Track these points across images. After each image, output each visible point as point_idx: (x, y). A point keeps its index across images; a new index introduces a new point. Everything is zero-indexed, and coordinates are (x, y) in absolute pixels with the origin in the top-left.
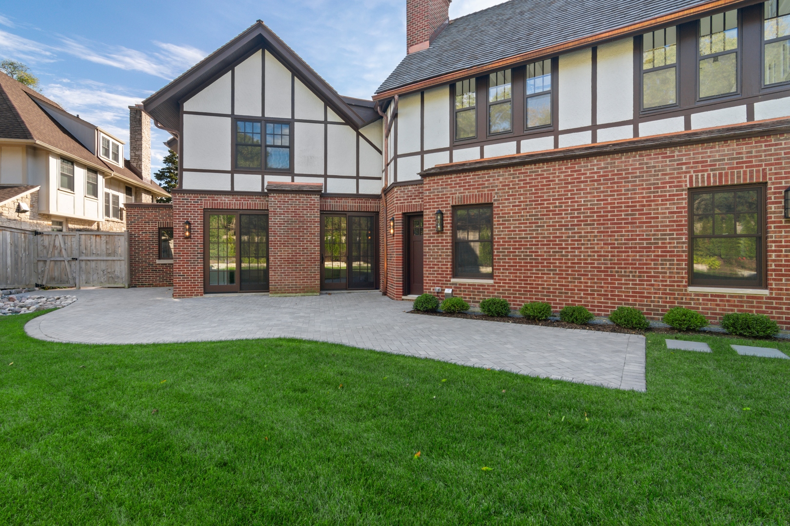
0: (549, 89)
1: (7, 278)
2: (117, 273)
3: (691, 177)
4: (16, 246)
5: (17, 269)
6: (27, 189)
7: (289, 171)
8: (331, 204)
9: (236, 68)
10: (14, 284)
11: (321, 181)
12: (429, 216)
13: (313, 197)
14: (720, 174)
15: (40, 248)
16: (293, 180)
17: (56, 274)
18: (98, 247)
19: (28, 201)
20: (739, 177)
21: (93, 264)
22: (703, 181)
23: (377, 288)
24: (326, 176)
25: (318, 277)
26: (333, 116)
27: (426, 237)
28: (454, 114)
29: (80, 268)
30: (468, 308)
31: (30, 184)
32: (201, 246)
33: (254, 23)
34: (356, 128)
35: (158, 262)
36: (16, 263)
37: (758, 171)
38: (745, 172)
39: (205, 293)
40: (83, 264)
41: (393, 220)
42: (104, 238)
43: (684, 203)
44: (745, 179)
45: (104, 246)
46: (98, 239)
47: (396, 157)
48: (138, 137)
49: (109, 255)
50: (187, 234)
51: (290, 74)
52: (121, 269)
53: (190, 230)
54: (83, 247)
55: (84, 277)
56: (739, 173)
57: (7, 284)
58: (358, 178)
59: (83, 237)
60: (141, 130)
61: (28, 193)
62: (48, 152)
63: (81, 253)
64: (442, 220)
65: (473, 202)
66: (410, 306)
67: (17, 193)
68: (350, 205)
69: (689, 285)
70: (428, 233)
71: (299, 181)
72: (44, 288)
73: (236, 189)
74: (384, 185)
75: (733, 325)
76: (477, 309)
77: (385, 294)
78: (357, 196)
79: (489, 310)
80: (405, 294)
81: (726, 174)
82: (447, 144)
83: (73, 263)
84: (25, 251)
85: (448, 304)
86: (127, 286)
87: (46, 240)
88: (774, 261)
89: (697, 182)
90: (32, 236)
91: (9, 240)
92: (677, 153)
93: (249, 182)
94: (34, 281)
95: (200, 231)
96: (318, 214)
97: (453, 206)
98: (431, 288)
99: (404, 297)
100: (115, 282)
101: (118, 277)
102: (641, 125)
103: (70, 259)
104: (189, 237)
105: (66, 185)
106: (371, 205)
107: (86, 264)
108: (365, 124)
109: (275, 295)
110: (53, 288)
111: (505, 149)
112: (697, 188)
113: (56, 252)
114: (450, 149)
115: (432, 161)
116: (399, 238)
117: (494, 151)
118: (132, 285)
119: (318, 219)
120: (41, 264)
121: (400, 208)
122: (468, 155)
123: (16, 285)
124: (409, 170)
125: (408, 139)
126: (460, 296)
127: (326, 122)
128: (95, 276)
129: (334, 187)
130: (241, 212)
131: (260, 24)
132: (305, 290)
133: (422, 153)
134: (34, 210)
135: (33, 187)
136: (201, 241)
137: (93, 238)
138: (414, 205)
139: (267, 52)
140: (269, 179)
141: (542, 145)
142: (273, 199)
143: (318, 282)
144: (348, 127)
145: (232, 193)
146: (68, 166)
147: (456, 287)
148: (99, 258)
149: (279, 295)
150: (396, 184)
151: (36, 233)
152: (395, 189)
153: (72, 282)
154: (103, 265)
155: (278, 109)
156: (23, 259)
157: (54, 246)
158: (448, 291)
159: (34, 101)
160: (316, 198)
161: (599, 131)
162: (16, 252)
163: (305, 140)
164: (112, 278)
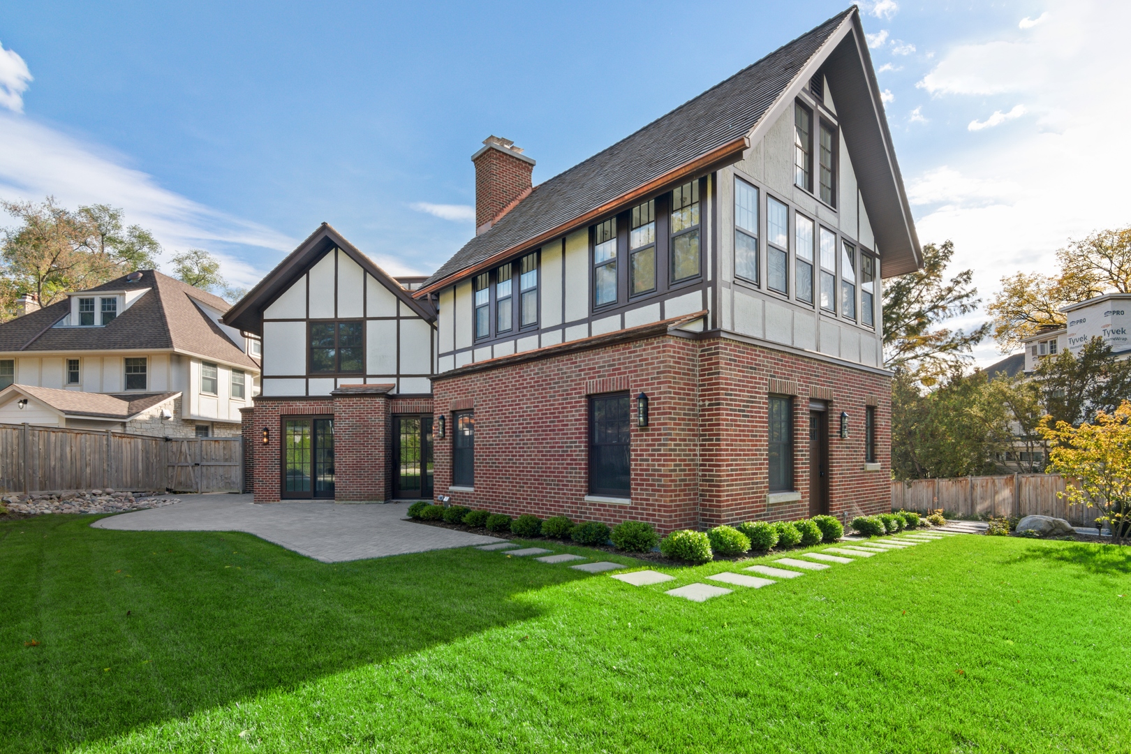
0: (535, 285)
1: (138, 482)
2: (233, 479)
4: (147, 452)
5: (148, 473)
6: (169, 395)
7: (361, 372)
8: (402, 406)
9: (310, 271)
10: (145, 487)
11: (393, 381)
12: (436, 421)
13: (377, 400)
15: (170, 454)
16: (365, 382)
17: (183, 479)
18: (217, 453)
19: (172, 408)
20: (613, 384)
21: (213, 469)
24: (398, 376)
25: (383, 484)
26: (405, 311)
27: (434, 443)
29: (202, 473)
31: (174, 390)
32: (277, 452)
33: (320, 226)
34: (429, 320)
36: (147, 469)
37: (624, 378)
39: (282, 499)
40: (204, 469)
42: (221, 443)
43: (583, 411)
44: (617, 386)
45: (222, 452)
46: (217, 444)
49: (226, 460)
50: (265, 440)
52: (236, 474)
53: (267, 436)
54: (204, 453)
55: (205, 482)
56: (613, 380)
57: (138, 487)
59: (204, 442)
61: (171, 400)
62: (190, 358)
63: (202, 458)
64: (444, 426)
65: (462, 407)
66: (407, 514)
67: (160, 400)
68: (423, 406)
69: (587, 494)
70: (436, 438)
71: (370, 381)
72: (175, 493)
73: (311, 394)
78: (431, 396)
81: (607, 381)
82: (471, 343)
83: (196, 468)
84: (156, 457)
86: (241, 492)
87: (174, 446)
90: (163, 443)
91: (140, 447)
92: (579, 359)
93: (323, 386)
94: (165, 485)
95: (278, 438)
96: (383, 418)
97: (452, 412)
98: (437, 498)
100: (232, 488)
101: (234, 483)
102: (593, 323)
103: (193, 464)
104: (267, 444)
105: (210, 389)
107: (207, 469)
109: (341, 502)
110: (185, 493)
111: (507, 349)
112: (592, 395)
113: (183, 458)
114: (473, 348)
115: (461, 362)
117: (500, 351)
118: (244, 491)
119: (383, 423)
120: (170, 469)
122: (483, 355)
123: (147, 489)
126: (451, 503)
127: (398, 318)
128: (215, 481)
129: (407, 387)
130: (315, 417)
131: (324, 226)
132: (370, 498)
133: (455, 352)
134: (177, 416)
135: (174, 394)
136: (278, 447)
137: (213, 443)
139: (339, 252)
140: (343, 382)
141: (531, 344)
142: (339, 403)
143: (382, 490)
144: (422, 321)
145: (307, 398)
146: (210, 370)
147: (450, 495)
148: (217, 463)
149: (344, 502)
151: (167, 440)
153: (195, 487)
154: (221, 471)
155: (351, 310)
156: (155, 464)
157: (181, 452)
158: (446, 499)
159: (192, 302)
160: (380, 401)
161: (567, 330)
162: (148, 458)
163: (378, 339)
164: (228, 483)
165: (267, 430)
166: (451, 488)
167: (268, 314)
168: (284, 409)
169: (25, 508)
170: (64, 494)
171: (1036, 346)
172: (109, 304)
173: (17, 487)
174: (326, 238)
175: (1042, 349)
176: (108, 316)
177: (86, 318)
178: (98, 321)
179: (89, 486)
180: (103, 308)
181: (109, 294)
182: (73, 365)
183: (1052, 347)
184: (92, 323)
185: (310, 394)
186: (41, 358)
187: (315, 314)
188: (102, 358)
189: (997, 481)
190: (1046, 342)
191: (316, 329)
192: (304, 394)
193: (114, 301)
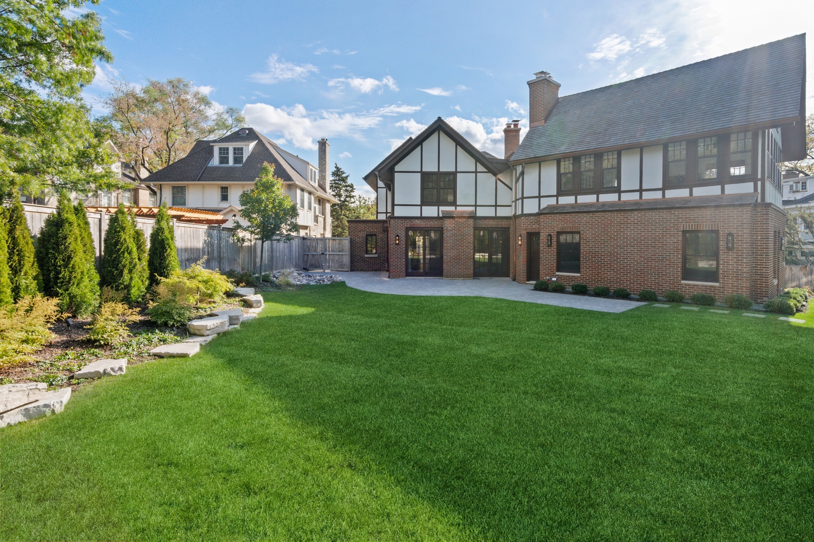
0: (616, 166)
2: (344, 262)
3: (683, 225)
7: (454, 203)
8: (480, 223)
11: (473, 209)
12: (543, 237)
13: (469, 220)
14: (697, 225)
15: (305, 247)
17: (313, 262)
18: (334, 247)
20: (706, 227)
21: (332, 257)
22: (689, 228)
23: (508, 276)
24: (476, 206)
25: (472, 268)
26: (480, 168)
27: (541, 248)
28: (559, 175)
29: (326, 259)
30: (564, 288)
32: (404, 249)
33: (436, 119)
34: (495, 174)
35: (366, 256)
37: (715, 224)
38: (709, 224)
39: (406, 276)
41: (521, 236)
42: (337, 241)
43: (680, 238)
44: (709, 228)
45: (337, 246)
46: (334, 241)
47: (523, 198)
48: (324, 162)
49: (340, 251)
50: (397, 242)
51: (454, 144)
52: (346, 259)
53: (398, 240)
54: (327, 246)
55: (327, 265)
56: (706, 225)
58: (496, 206)
60: (325, 157)
63: (326, 250)
64: (551, 239)
65: (569, 230)
66: (532, 287)
68: (491, 223)
69: (683, 280)
70: (543, 246)
71: (459, 208)
74: (513, 213)
75: (693, 299)
76: (570, 290)
77: (514, 280)
78: (496, 218)
79: (576, 290)
80: (528, 280)
81: (700, 225)
82: (555, 193)
83: (322, 256)
85: (553, 286)
86: (349, 270)
87: (308, 242)
88: (721, 269)
89: (686, 228)
90: (301, 240)
92: (677, 212)
93: (431, 211)
94: (303, 266)
95: (404, 240)
96: (472, 231)
97: (557, 232)
98: (544, 277)
99: (527, 282)
100: (343, 268)
101: (345, 265)
102: (666, 191)
103: (320, 254)
104: (398, 244)
105: (302, 205)
106: (504, 224)
107: (328, 257)
108: (501, 172)
109: (447, 279)
111: (590, 199)
112: (686, 231)
113: (313, 250)
114: (557, 196)
115: (545, 203)
116: (524, 247)
117: (583, 199)
118: (352, 270)
119: (472, 233)
120: (306, 257)
121: (525, 229)
122: (567, 200)
124: (531, 207)
125: (530, 188)
126: (561, 282)
127: (476, 172)
128: (333, 264)
129: (481, 212)
130: (424, 229)
132: (465, 276)
133: (539, 197)
136: (404, 246)
137: (332, 241)
138: (534, 228)
139: (441, 132)
140: (442, 208)
141: (612, 198)
142: (445, 222)
143: (472, 272)
144: (490, 174)
145: (421, 218)
147: (559, 277)
148: (335, 253)
149: (449, 279)
150: (523, 215)
151: (303, 238)
152: (523, 218)
153: (321, 267)
154: (337, 258)
155: (447, 167)
157: (312, 246)
158: (554, 279)
159: (274, 148)
160: (471, 221)
161: (643, 193)
163: (464, 184)
164: (342, 265)
165: (398, 236)
166: (557, 273)
167: (397, 168)
168: (408, 224)
171: (792, 185)
172: (238, 152)
174: (439, 125)
175: (797, 187)
176: (237, 160)
177: (224, 159)
178: (231, 162)
180: (235, 153)
181: (238, 145)
182: (223, 191)
183: (803, 186)
184: (227, 163)
185: (423, 216)
186: (203, 186)
187: (426, 169)
188: (243, 186)
189: (793, 268)
190: (799, 183)
191: (426, 177)
192: (420, 216)
193: (242, 149)
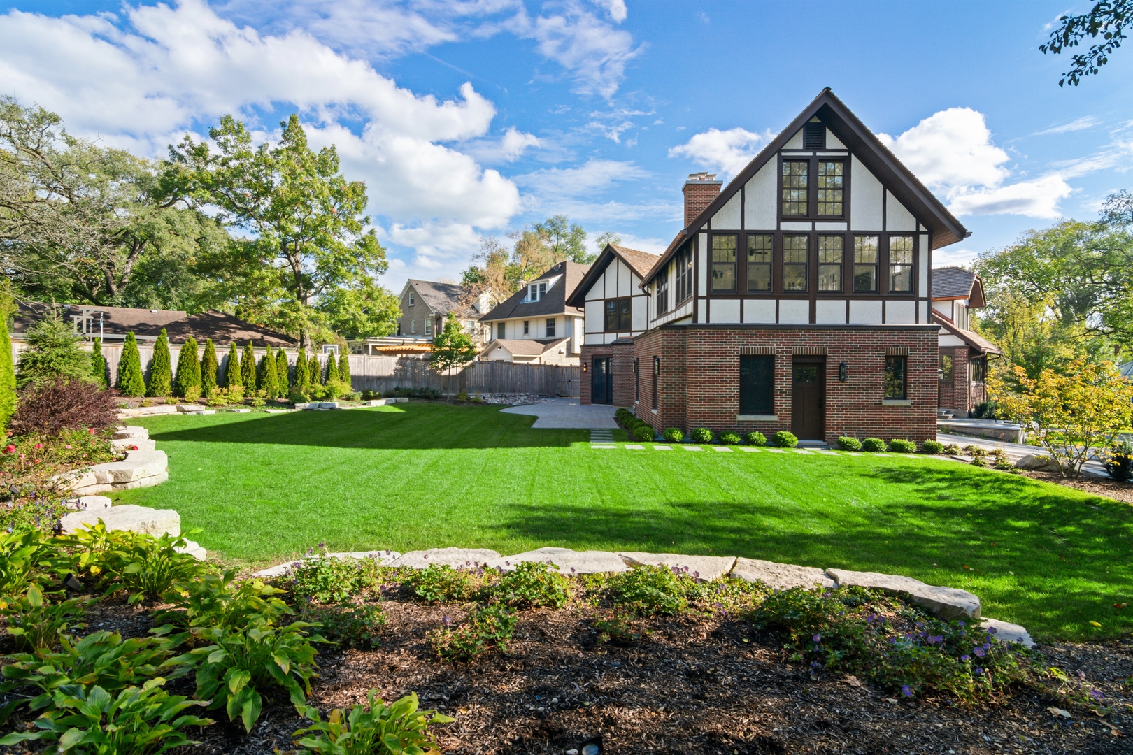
1: (540, 390)
4: (547, 374)
5: (547, 386)
6: (564, 340)
7: (629, 329)
9: (606, 270)
15: (558, 375)
16: (630, 335)
19: (565, 347)
29: (572, 386)
32: (590, 376)
36: (547, 383)
40: (573, 384)
53: (586, 367)
54: (572, 375)
55: (573, 391)
57: (542, 393)
59: (573, 368)
61: (564, 342)
63: (572, 378)
67: (560, 342)
71: (633, 334)
84: (551, 376)
87: (560, 370)
90: (555, 368)
93: (611, 338)
94: (556, 392)
95: (590, 368)
103: (568, 381)
104: (586, 371)
123: (547, 394)
130: (607, 356)
131: (609, 245)
134: (568, 351)
135: (566, 339)
136: (590, 373)
140: (620, 335)
142: (615, 348)
145: (603, 345)
151: (557, 367)
155: (624, 293)
156: (551, 380)
157: (563, 373)
162: (547, 377)
163: (638, 308)
165: (586, 364)
168: (594, 352)
169: (490, 401)
170: (507, 394)
172: (543, 287)
173: (490, 391)
174: (610, 253)
176: (542, 295)
177: (534, 297)
178: (538, 299)
179: (519, 391)
180: (540, 290)
181: (542, 281)
182: (526, 323)
184: (536, 299)
185: (605, 343)
186: (515, 322)
187: (608, 296)
188: (538, 319)
191: (608, 304)
192: (602, 343)
193: (545, 285)
